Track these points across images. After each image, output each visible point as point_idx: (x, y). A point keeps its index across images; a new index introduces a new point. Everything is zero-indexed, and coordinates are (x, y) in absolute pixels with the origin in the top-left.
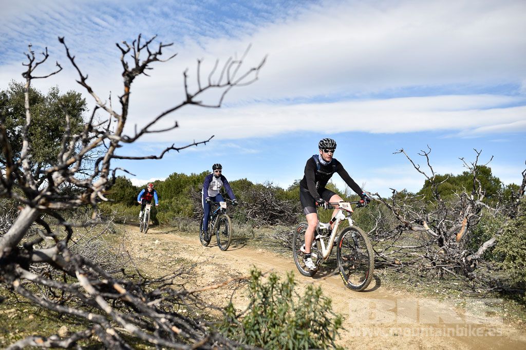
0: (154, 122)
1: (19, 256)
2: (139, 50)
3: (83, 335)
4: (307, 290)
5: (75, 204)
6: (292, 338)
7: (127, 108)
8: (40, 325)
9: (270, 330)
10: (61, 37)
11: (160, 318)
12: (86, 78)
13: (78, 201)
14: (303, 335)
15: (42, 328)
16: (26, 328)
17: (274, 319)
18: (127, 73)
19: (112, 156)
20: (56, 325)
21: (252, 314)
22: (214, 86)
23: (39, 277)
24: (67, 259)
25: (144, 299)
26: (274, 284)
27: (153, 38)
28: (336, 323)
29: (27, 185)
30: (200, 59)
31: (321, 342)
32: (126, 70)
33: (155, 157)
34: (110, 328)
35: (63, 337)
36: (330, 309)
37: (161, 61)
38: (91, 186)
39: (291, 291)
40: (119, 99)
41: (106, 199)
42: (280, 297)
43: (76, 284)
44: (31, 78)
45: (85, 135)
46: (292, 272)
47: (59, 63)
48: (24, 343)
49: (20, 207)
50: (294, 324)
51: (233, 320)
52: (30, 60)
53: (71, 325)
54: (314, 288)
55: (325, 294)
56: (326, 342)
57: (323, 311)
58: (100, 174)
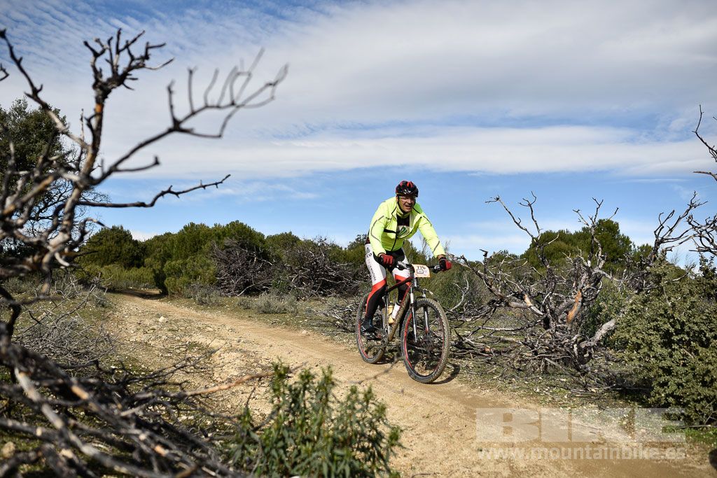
0: (127, 157)
2: (118, 52)
3: (25, 458)
4: (349, 393)
5: (22, 270)
6: (328, 461)
7: (100, 134)
9: (299, 447)
12: (40, 90)
14: (342, 456)
17: (306, 431)
18: (99, 84)
19: (76, 203)
20: (1, 440)
21: (276, 426)
22: (212, 107)
24: (3, 350)
25: (120, 406)
26: (307, 383)
27: (139, 36)
28: (391, 438)
30: (192, 68)
31: (369, 463)
32: (97, 81)
33: (142, 205)
34: (67, 448)
36: (383, 420)
37: (151, 69)
38: (46, 244)
39: (327, 395)
40: (85, 122)
41: (67, 264)
42: (314, 401)
43: (18, 386)
45: (38, 172)
46: (329, 367)
47: (4, 68)
50: (330, 440)
51: (248, 434)
53: (22, 440)
54: (360, 389)
55: (380, 398)
56: (377, 464)
57: (374, 420)
58: (59, 228)
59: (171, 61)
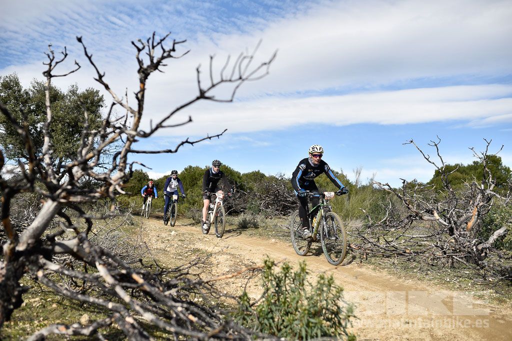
0: (168, 117)
1: (42, 247)
2: (153, 47)
3: (103, 323)
4: (319, 279)
5: (94, 197)
6: (305, 326)
7: (143, 104)
8: (63, 313)
9: (283, 318)
10: (79, 37)
11: (176, 307)
12: (104, 76)
13: (97, 195)
14: (316, 324)
15: (65, 317)
16: (50, 316)
17: (288, 307)
18: (142, 70)
19: (129, 150)
20: (79, 314)
21: (265, 302)
22: (226, 81)
23: (61, 268)
24: (87, 250)
25: (161, 288)
26: (287, 273)
27: (167, 36)
28: (348, 311)
29: (49, 180)
30: (212, 55)
31: (333, 330)
32: (141, 67)
33: (170, 151)
34: (129, 316)
35: (85, 325)
36: (341, 298)
37: (175, 58)
38: (109, 179)
39: (303, 280)
40: (135, 96)
41: (123, 192)
42: (293, 285)
43: (96, 274)
44: (51, 76)
45: (103, 131)
46: (304, 261)
47: (77, 62)
48: (48, 331)
49: (42, 200)
50: (306, 312)
51: (247, 308)
52: (50, 59)
53: (92, 314)
54: (326, 277)
55: (337, 283)
56: (339, 331)
57: (335, 299)
58: (118, 168)
59: (188, 52)
